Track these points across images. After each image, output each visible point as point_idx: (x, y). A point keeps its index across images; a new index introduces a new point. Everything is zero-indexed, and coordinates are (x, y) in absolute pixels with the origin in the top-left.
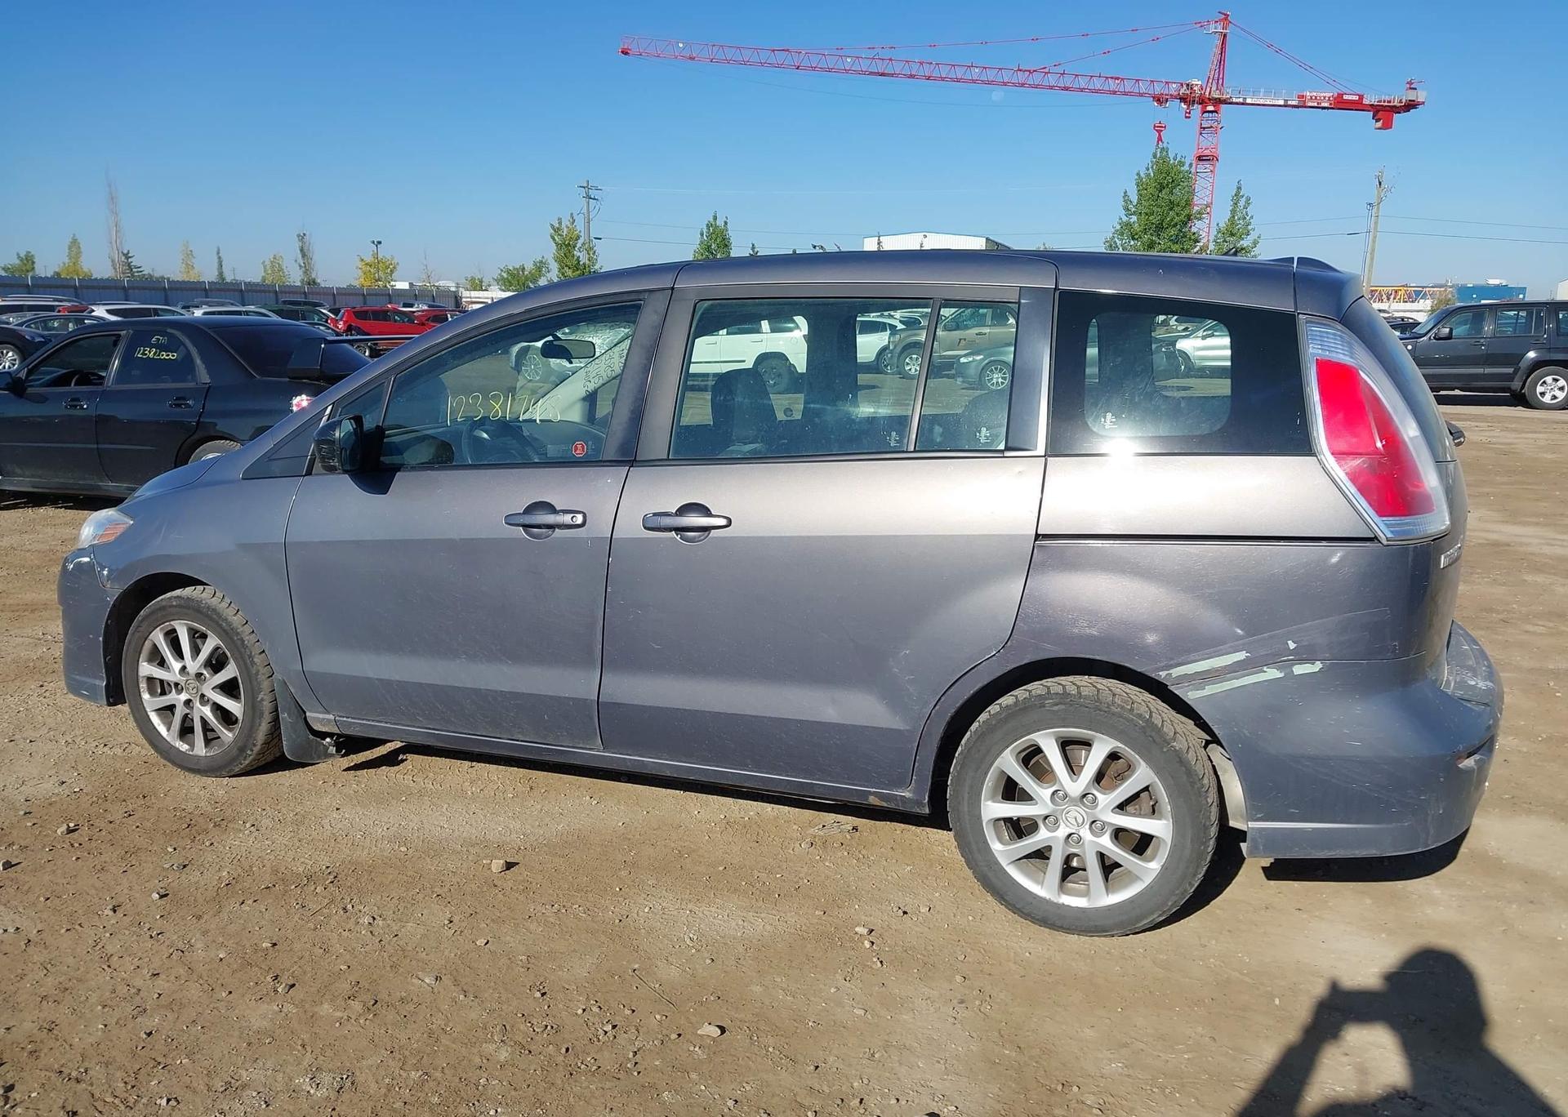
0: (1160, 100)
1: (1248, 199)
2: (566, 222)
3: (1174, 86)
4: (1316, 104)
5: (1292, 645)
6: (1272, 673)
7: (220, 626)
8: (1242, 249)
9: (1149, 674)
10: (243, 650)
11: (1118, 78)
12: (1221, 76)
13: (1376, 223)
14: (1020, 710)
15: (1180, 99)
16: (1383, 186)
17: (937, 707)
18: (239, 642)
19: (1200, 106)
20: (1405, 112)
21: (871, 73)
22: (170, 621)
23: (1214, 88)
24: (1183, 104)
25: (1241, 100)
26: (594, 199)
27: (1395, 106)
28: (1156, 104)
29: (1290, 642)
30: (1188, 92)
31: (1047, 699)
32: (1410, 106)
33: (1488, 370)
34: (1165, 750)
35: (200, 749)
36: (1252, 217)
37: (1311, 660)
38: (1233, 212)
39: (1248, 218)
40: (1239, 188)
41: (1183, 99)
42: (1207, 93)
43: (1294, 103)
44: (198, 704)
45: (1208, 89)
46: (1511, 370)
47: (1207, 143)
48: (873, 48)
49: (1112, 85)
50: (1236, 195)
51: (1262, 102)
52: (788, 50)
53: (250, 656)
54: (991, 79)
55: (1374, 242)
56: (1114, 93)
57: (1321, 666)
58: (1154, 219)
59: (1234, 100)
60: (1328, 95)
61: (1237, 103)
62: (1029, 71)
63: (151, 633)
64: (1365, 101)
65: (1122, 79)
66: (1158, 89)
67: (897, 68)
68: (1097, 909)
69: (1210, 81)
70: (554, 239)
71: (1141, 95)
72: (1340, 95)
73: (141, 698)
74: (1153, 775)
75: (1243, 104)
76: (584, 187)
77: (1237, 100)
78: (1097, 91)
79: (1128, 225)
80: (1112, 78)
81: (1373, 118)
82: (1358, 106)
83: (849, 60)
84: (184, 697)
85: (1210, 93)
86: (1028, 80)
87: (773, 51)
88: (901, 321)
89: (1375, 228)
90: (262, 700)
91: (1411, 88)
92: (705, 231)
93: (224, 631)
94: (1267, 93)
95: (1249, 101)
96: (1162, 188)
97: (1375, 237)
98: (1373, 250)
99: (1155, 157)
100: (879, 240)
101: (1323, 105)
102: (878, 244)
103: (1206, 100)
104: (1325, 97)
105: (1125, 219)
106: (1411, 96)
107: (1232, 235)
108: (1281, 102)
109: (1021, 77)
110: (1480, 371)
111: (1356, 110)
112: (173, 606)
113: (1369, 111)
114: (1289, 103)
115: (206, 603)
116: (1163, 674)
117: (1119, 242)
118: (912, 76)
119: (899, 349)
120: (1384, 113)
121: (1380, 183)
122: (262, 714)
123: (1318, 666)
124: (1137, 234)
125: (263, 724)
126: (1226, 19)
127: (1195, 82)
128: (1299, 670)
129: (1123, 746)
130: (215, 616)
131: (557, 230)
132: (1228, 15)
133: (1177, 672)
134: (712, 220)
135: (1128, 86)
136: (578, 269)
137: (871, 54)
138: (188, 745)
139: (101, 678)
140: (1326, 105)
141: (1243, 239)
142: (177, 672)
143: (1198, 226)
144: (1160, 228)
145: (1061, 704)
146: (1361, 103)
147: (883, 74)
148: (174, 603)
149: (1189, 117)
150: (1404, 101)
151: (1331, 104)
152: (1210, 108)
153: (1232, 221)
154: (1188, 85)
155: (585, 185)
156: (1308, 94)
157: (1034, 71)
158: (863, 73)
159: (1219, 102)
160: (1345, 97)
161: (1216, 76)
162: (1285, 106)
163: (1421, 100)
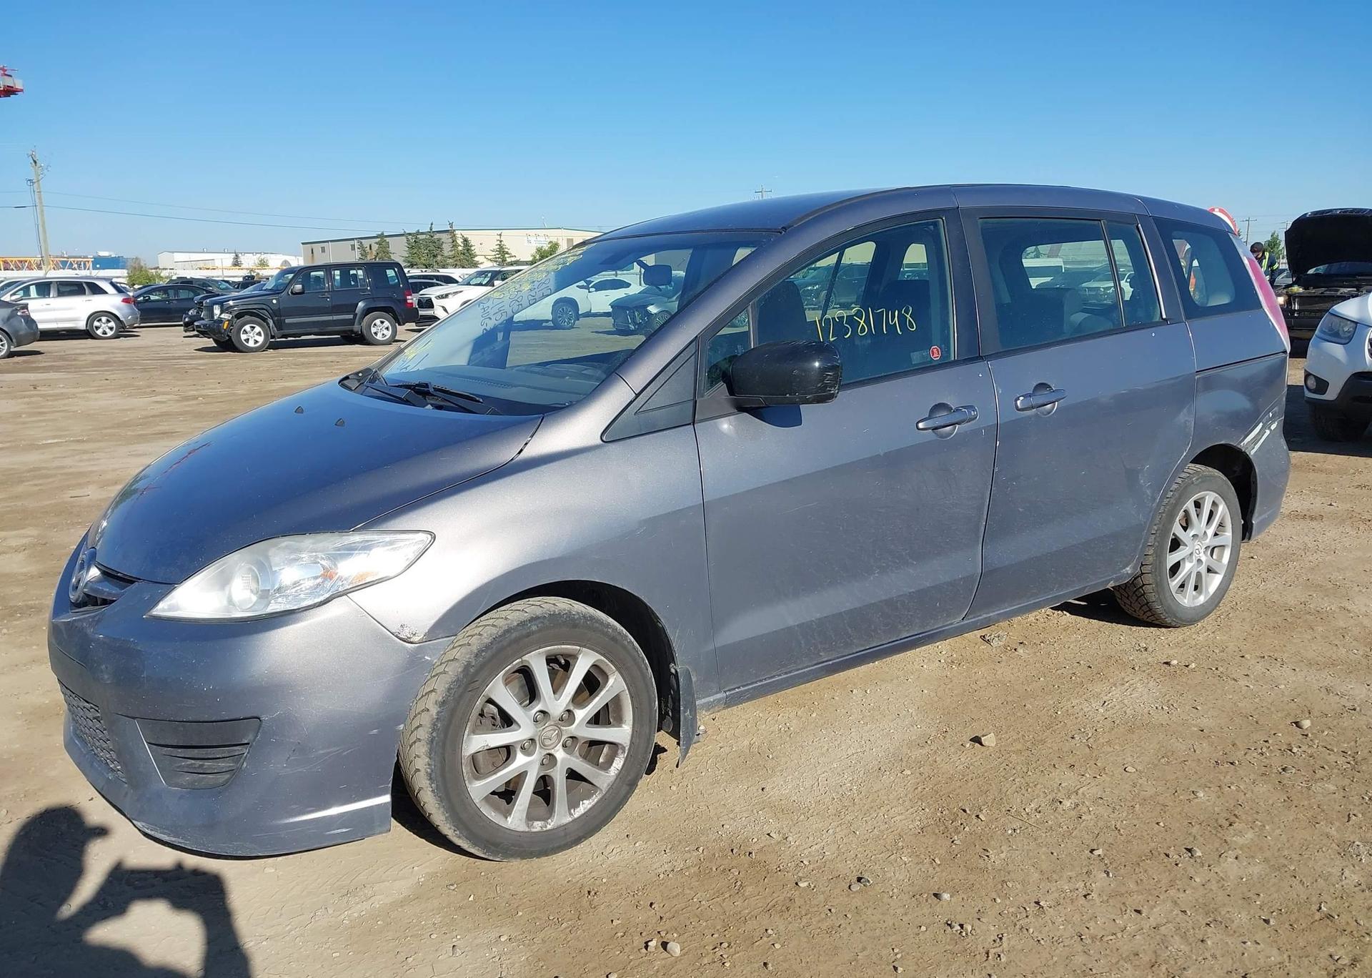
5: (1271, 415)
6: (1267, 432)
13: (40, 198)
16: (38, 164)
22: (521, 656)
29: (1270, 413)
32: (9, 90)
33: (335, 318)
34: (1232, 491)
35: (562, 816)
44: (562, 754)
46: (351, 316)
55: (43, 215)
63: (489, 686)
68: (1207, 601)
73: (465, 788)
74: (1226, 508)
84: (539, 754)
89: (41, 203)
97: (42, 211)
106: (6, 81)
110: (330, 318)
116: (1242, 444)
121: (35, 162)
128: (1272, 428)
129: (1217, 495)
130: (596, 625)
133: (1246, 441)
139: (384, 792)
142: (530, 724)
145: (1199, 478)
163: (19, 86)
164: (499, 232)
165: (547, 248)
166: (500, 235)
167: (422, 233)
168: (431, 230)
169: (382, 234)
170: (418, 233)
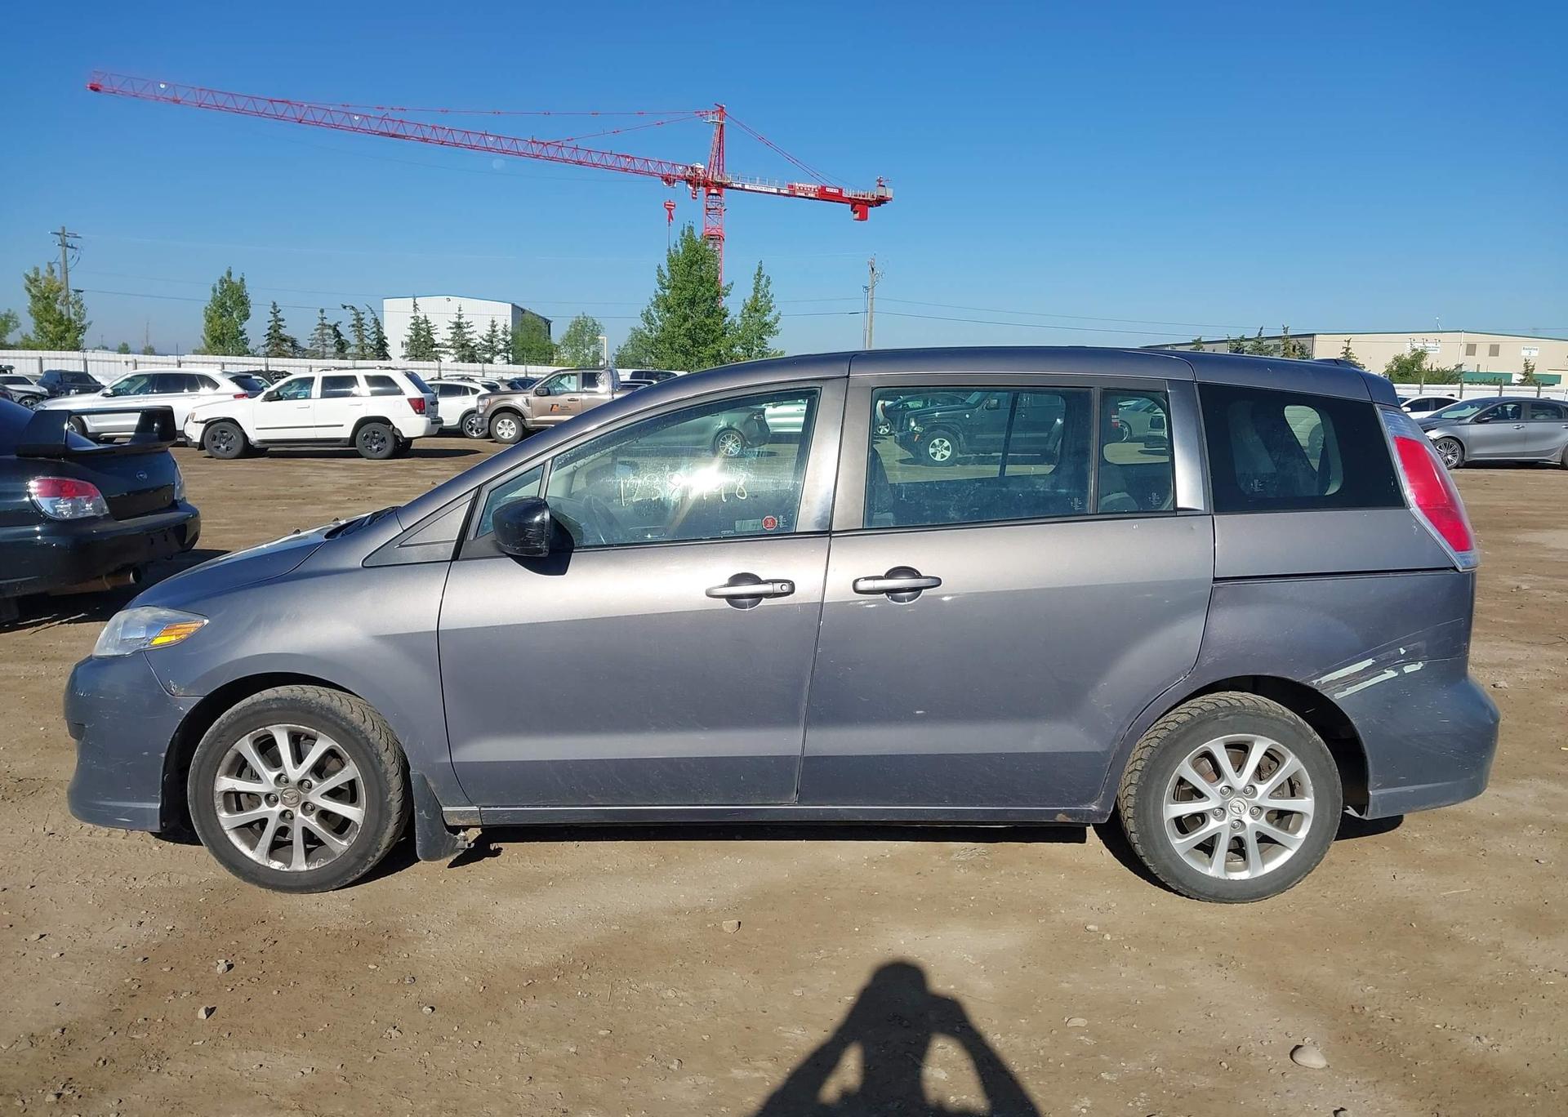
0: (668, 180)
1: (768, 279)
2: (43, 273)
3: (680, 168)
4: (803, 194)
5: (1403, 651)
6: (1391, 674)
7: (338, 725)
8: (766, 324)
9: (1305, 683)
10: (369, 749)
11: (628, 157)
12: (721, 163)
13: (871, 304)
14: (1198, 723)
15: (686, 180)
16: (875, 273)
17: (1131, 729)
18: (363, 742)
19: (704, 189)
20: (876, 206)
21: (382, 134)
22: (265, 726)
23: (716, 174)
24: (689, 186)
25: (740, 186)
26: (72, 247)
27: (868, 201)
28: (665, 184)
29: (1401, 649)
30: (693, 175)
31: (1219, 712)
32: (881, 201)
34: (1310, 742)
35: (300, 864)
36: (773, 296)
37: (1415, 662)
38: (756, 290)
39: (769, 296)
40: (760, 268)
41: (689, 181)
42: (710, 177)
43: (786, 192)
44: (300, 814)
45: (711, 174)
47: (713, 223)
48: (382, 108)
49: (624, 163)
50: (758, 274)
51: (759, 189)
52: (287, 102)
53: (378, 755)
54: (505, 148)
55: (871, 321)
56: (626, 170)
57: (1422, 665)
58: (687, 294)
59: (734, 185)
60: (813, 187)
61: (737, 189)
62: (543, 143)
63: (236, 742)
64: (844, 195)
65: (633, 158)
66: (666, 170)
67: (409, 130)
68: (1256, 879)
69: (712, 166)
70: (30, 291)
71: (651, 174)
72: (824, 188)
73: (217, 817)
74: (1300, 763)
75: (742, 189)
76: (59, 234)
77: (737, 186)
78: (609, 168)
79: (665, 299)
80: (622, 156)
81: (852, 210)
82: (837, 198)
83: (357, 118)
84: (279, 808)
85: (712, 178)
86: (543, 152)
87: (271, 101)
88: (483, 386)
89: (872, 309)
90: (391, 800)
91: (880, 185)
92: (218, 286)
93: (345, 731)
94: (763, 181)
95: (747, 187)
96: (691, 264)
97: (872, 317)
98: (871, 328)
99: (683, 235)
100: (415, 302)
101: (809, 195)
102: (414, 306)
103: (710, 183)
104: (811, 189)
105: (660, 293)
106: (881, 192)
107: (757, 311)
108: (775, 191)
109: (536, 149)
111: (838, 202)
112: (272, 709)
113: (847, 203)
114: (782, 191)
115: (317, 703)
116: (1315, 682)
117: (655, 314)
118: (425, 140)
119: (490, 413)
120: (861, 206)
121: (873, 269)
122: (390, 815)
123: (1420, 665)
124: (672, 307)
125: (390, 827)
126: (722, 111)
127: (699, 166)
128: (1408, 669)
129: (1277, 743)
130: (331, 716)
131: (33, 281)
132: (723, 108)
133: (1325, 679)
134: (225, 276)
135: (638, 165)
136: (61, 324)
137: (380, 114)
138: (281, 861)
139: (155, 801)
140: (812, 195)
141: (766, 316)
142: (272, 782)
143: (725, 302)
144: (692, 303)
145: (1231, 715)
146: (841, 196)
147: (394, 136)
148: (274, 706)
149: (696, 198)
150: (875, 196)
151: (816, 195)
152: (714, 191)
153: (756, 299)
154: (692, 168)
155: (60, 231)
156: (797, 184)
157: (548, 144)
158: (373, 133)
159: (721, 186)
160: (828, 190)
161: (717, 162)
162: (778, 194)
163: (889, 196)
164: (1347, 337)
165: (1408, 358)
166: (1349, 341)
167: (1247, 340)
168: (1260, 335)
169: (1200, 339)
170: (1243, 339)
